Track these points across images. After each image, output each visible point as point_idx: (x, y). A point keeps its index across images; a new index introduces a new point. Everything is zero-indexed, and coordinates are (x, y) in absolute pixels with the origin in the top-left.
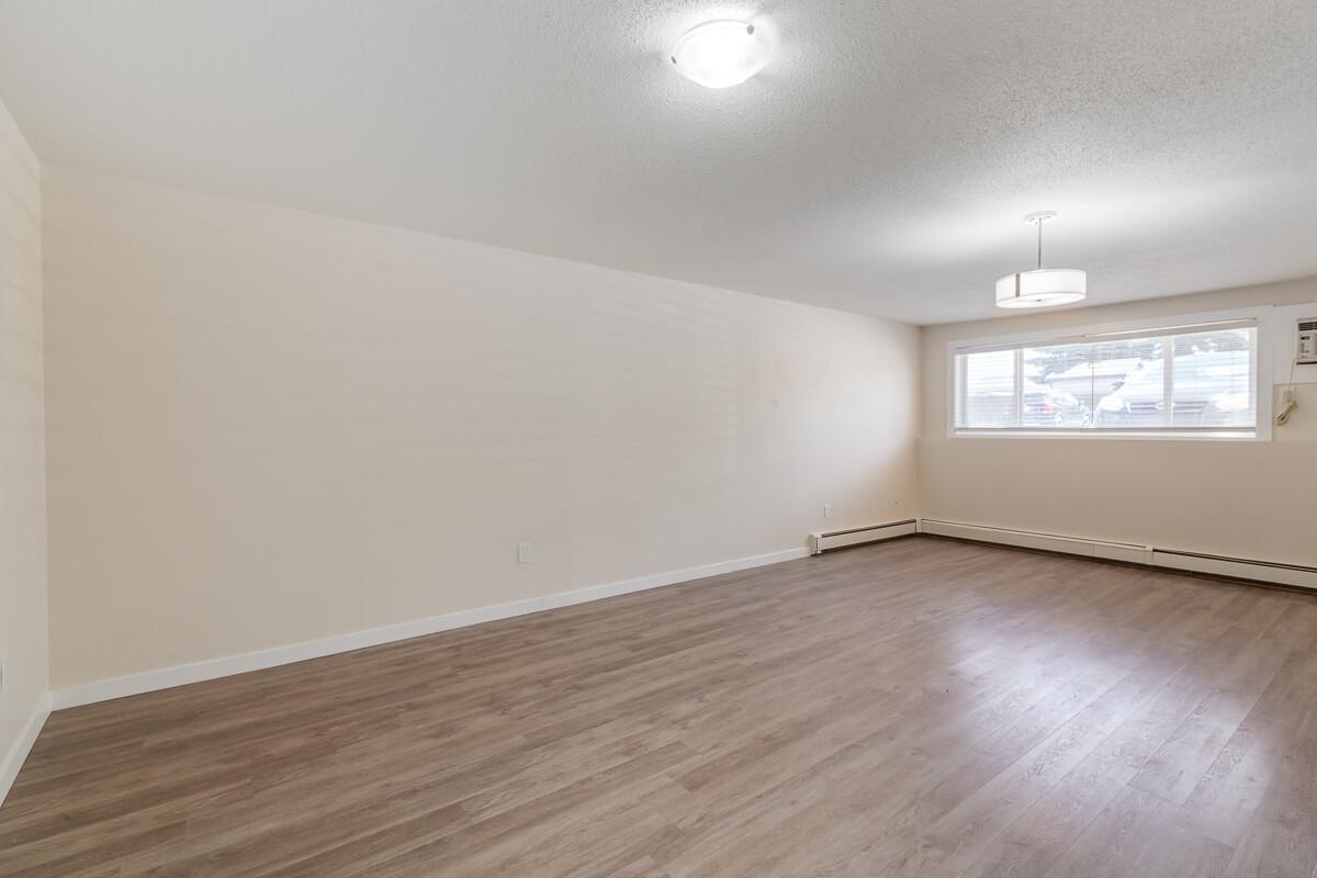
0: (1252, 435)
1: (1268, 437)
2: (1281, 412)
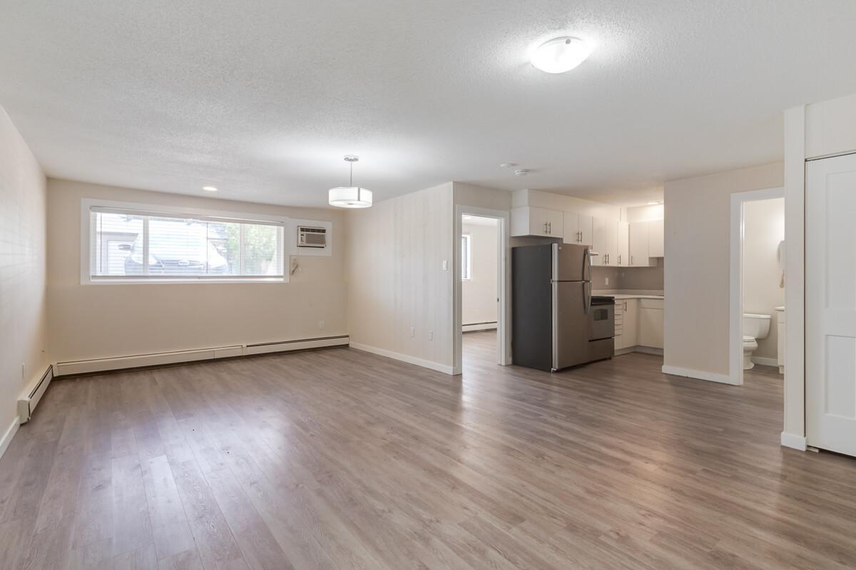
0: (282, 280)
1: (288, 281)
2: (292, 270)
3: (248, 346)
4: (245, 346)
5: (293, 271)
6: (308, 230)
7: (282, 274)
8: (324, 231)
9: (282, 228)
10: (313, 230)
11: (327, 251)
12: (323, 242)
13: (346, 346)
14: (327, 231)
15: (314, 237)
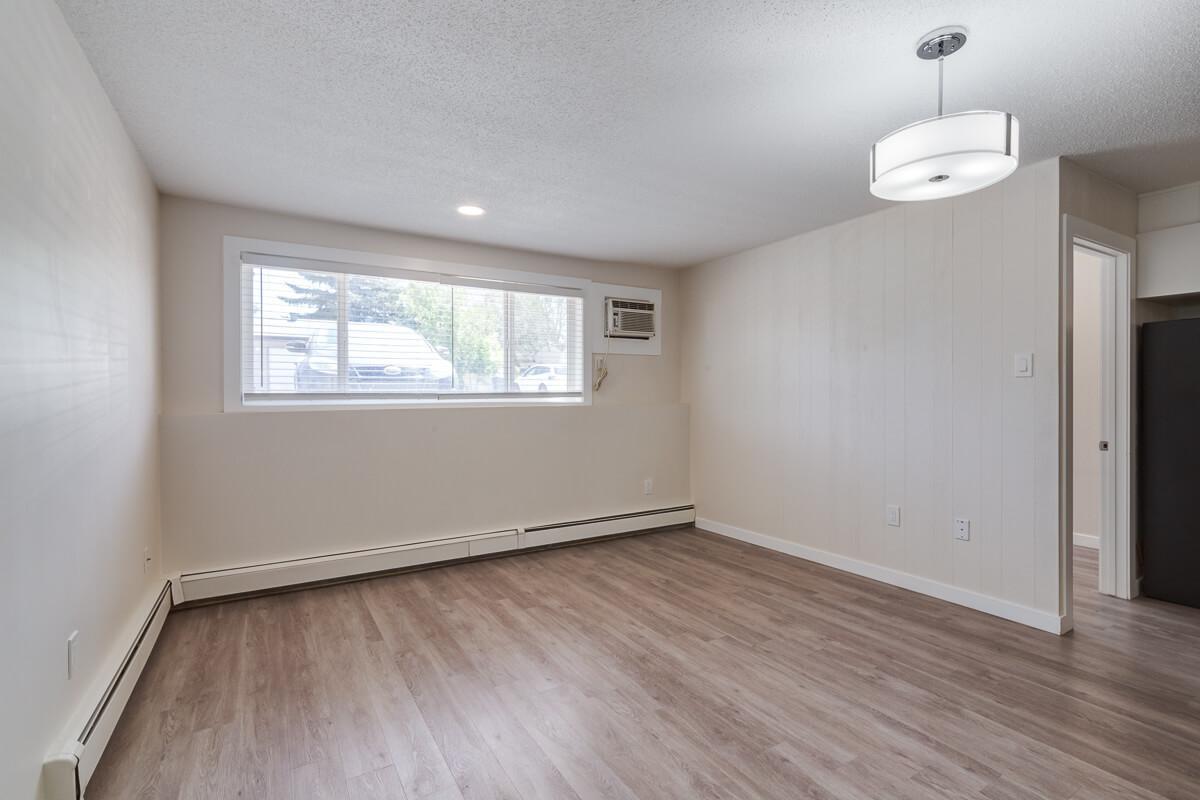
1: (589, 403)
2: (597, 381)
3: (526, 531)
4: (521, 530)
5: (600, 384)
6: (624, 305)
7: (579, 388)
8: (651, 307)
9: (579, 302)
10: (633, 305)
11: (653, 347)
12: (650, 328)
13: (690, 526)
14: (655, 307)
15: (634, 319)
